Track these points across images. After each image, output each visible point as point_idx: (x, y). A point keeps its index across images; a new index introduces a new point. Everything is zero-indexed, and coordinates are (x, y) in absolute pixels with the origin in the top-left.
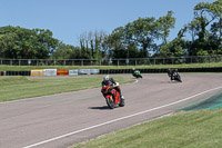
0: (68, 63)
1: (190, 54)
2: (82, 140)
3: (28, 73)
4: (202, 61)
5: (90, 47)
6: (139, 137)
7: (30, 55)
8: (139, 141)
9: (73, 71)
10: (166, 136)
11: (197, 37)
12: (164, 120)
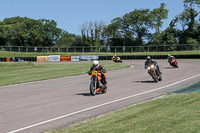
0: (71, 50)
1: (181, 43)
2: (84, 119)
3: (35, 59)
4: (191, 48)
5: (90, 35)
6: (135, 116)
7: (37, 43)
8: (135, 120)
9: (75, 57)
10: (159, 115)
11: (187, 27)
12: (157, 101)
